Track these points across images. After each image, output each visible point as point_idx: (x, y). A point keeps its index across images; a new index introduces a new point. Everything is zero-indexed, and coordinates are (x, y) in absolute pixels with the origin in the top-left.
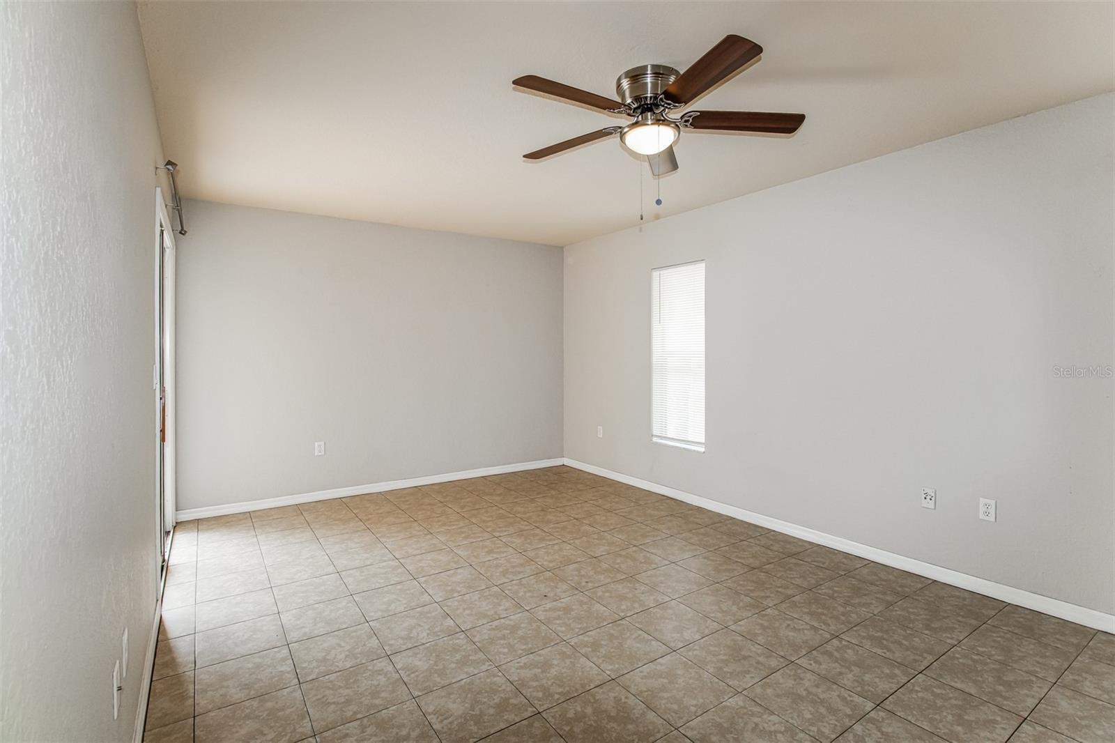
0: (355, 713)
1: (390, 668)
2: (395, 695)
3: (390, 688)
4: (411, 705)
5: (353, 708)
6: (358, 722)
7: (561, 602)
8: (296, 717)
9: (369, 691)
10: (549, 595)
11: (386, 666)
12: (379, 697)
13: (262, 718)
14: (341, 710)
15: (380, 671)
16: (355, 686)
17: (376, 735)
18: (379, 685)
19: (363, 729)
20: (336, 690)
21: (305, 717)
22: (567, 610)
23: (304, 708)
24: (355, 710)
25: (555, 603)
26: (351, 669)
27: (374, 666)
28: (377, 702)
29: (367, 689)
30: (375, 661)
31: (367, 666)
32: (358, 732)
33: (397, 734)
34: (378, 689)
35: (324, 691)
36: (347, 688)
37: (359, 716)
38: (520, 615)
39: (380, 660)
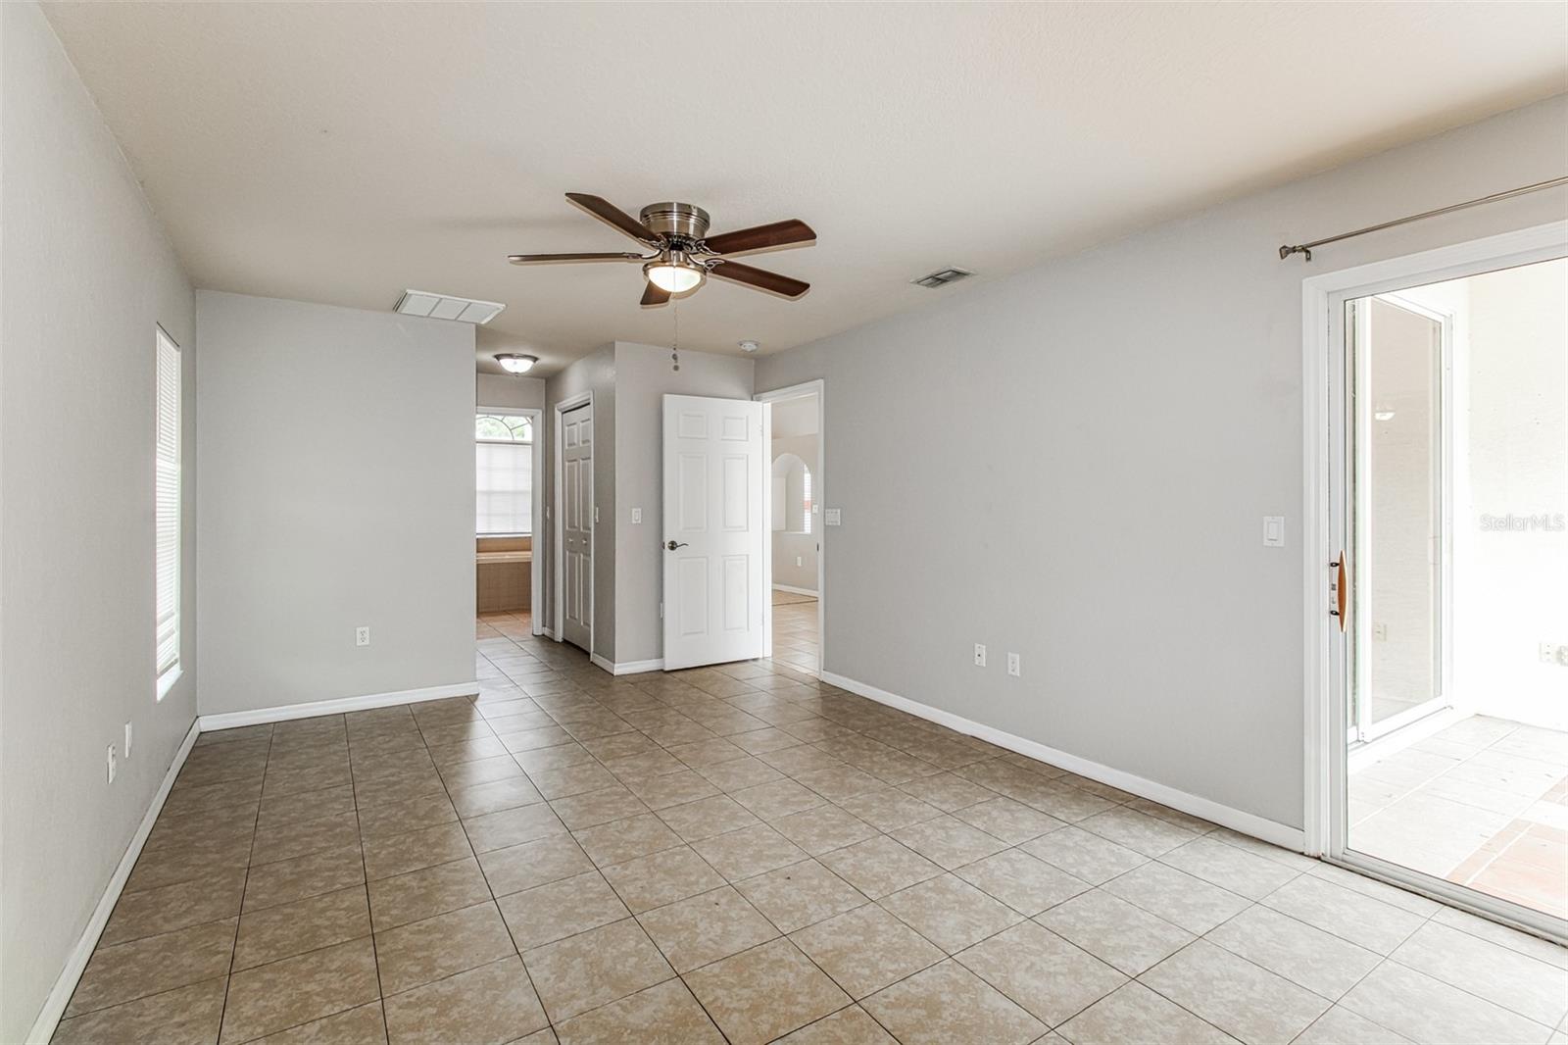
7: (765, 867)
10: (783, 880)
22: (758, 857)
25: (775, 867)
38: (821, 852)
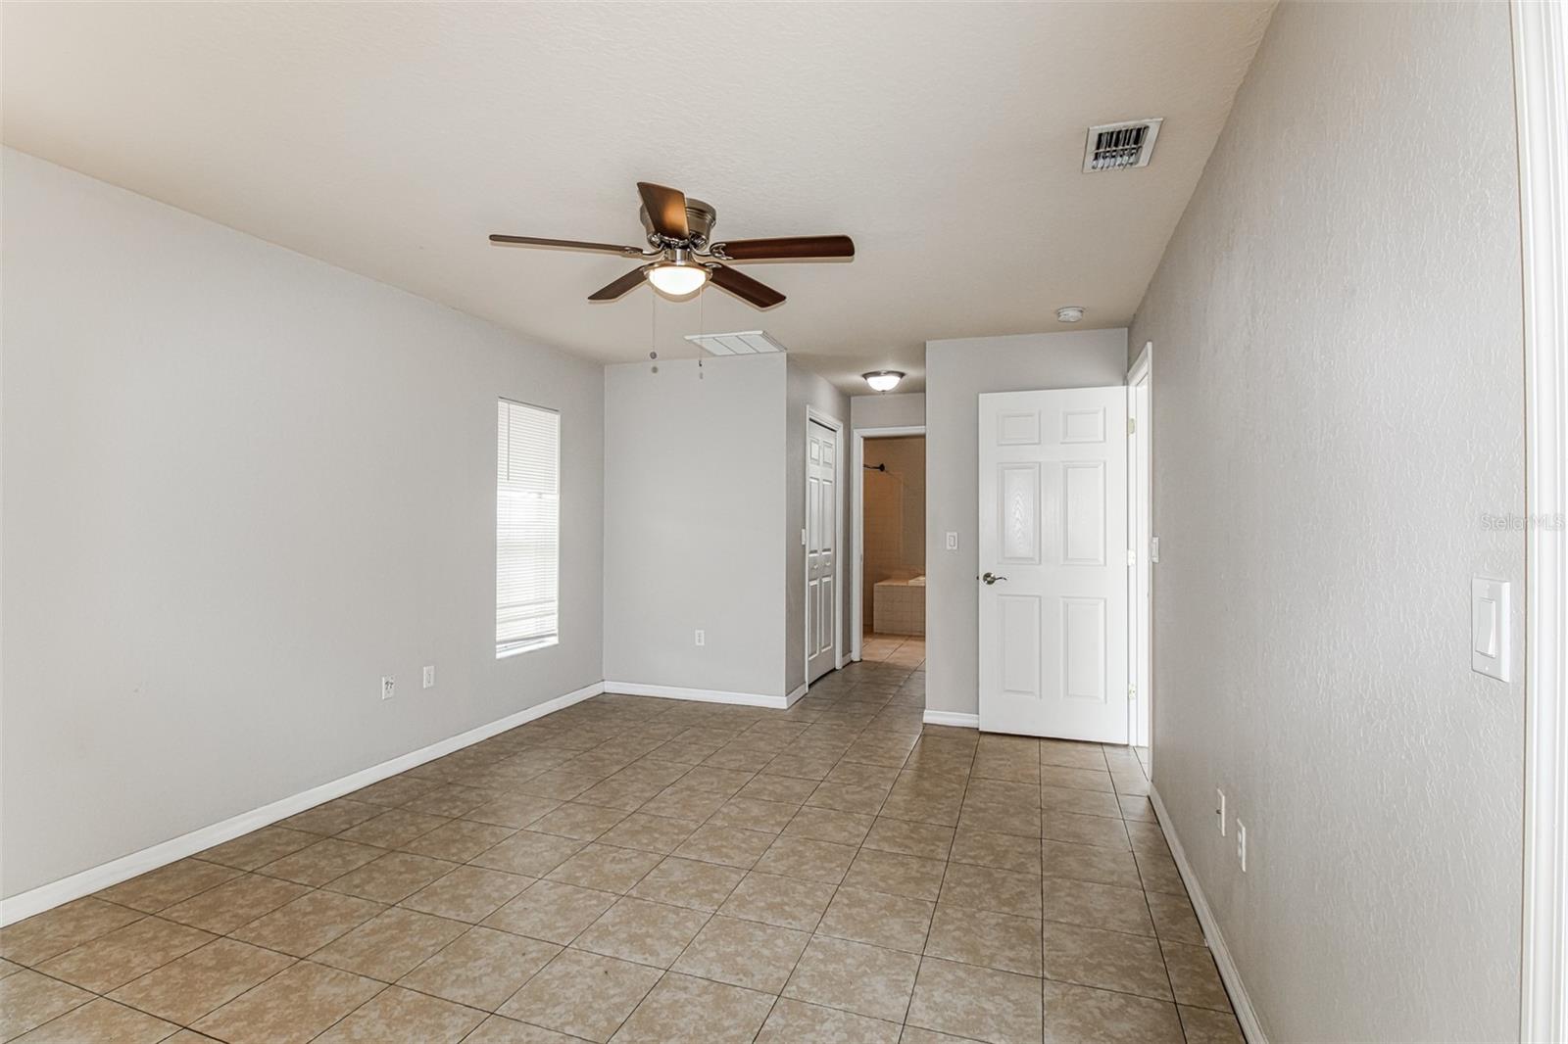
0: (991, 976)
1: (917, 1003)
2: (938, 970)
3: (938, 979)
4: (931, 951)
5: (990, 983)
6: (994, 965)
8: (1059, 1008)
9: (962, 990)
11: (920, 1010)
12: (957, 977)
13: (1102, 1032)
14: (1004, 987)
15: (931, 1008)
16: (974, 1006)
17: (984, 945)
18: (947, 991)
19: (992, 958)
20: (999, 1015)
21: (1048, 1002)
23: (1047, 1015)
24: (989, 980)
26: (965, 1035)
27: (933, 1021)
28: (961, 974)
29: (963, 994)
30: (927, 1027)
31: (943, 1026)
32: (998, 957)
33: (965, 936)
34: (951, 986)
35: (1015, 1023)
36: (984, 1010)
37: (989, 971)
39: (918, 1025)
